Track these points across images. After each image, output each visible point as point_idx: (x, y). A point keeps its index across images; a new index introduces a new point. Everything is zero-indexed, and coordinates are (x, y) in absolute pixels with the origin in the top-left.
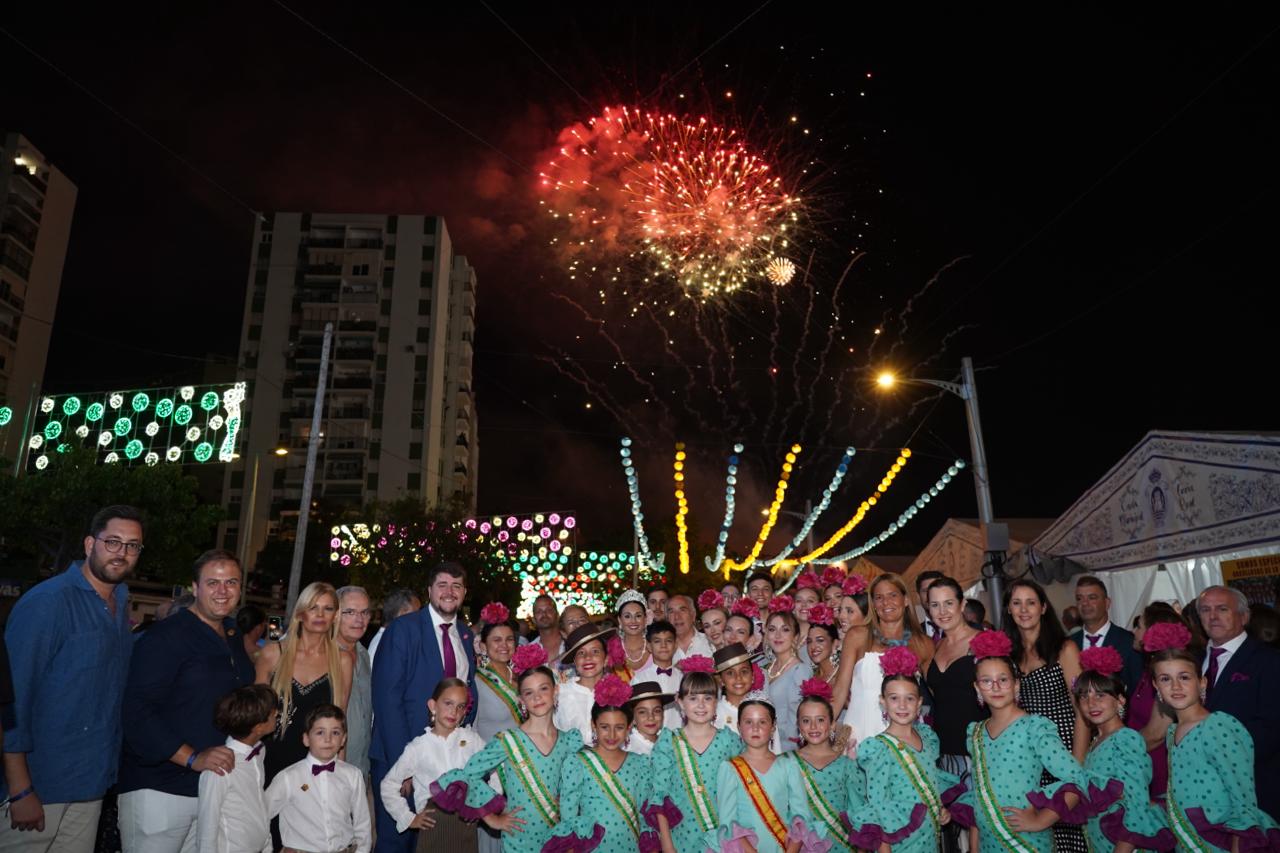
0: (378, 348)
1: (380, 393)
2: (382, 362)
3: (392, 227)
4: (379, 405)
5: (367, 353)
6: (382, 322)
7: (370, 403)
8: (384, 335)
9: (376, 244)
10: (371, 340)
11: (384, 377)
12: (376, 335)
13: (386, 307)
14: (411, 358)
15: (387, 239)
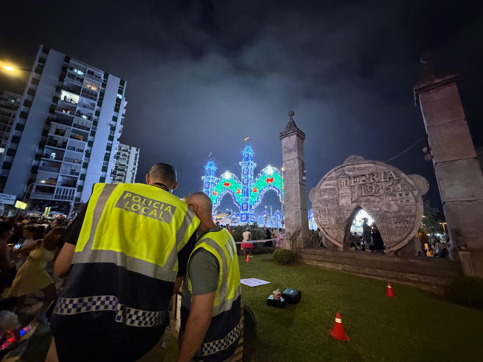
0: (125, 170)
1: (125, 178)
2: (126, 172)
3: (130, 149)
4: (125, 180)
5: (124, 170)
6: (127, 165)
7: (123, 179)
8: (127, 167)
9: (127, 151)
10: (124, 168)
11: (126, 175)
12: (125, 167)
13: (128, 163)
14: (132, 172)
15: (129, 150)
